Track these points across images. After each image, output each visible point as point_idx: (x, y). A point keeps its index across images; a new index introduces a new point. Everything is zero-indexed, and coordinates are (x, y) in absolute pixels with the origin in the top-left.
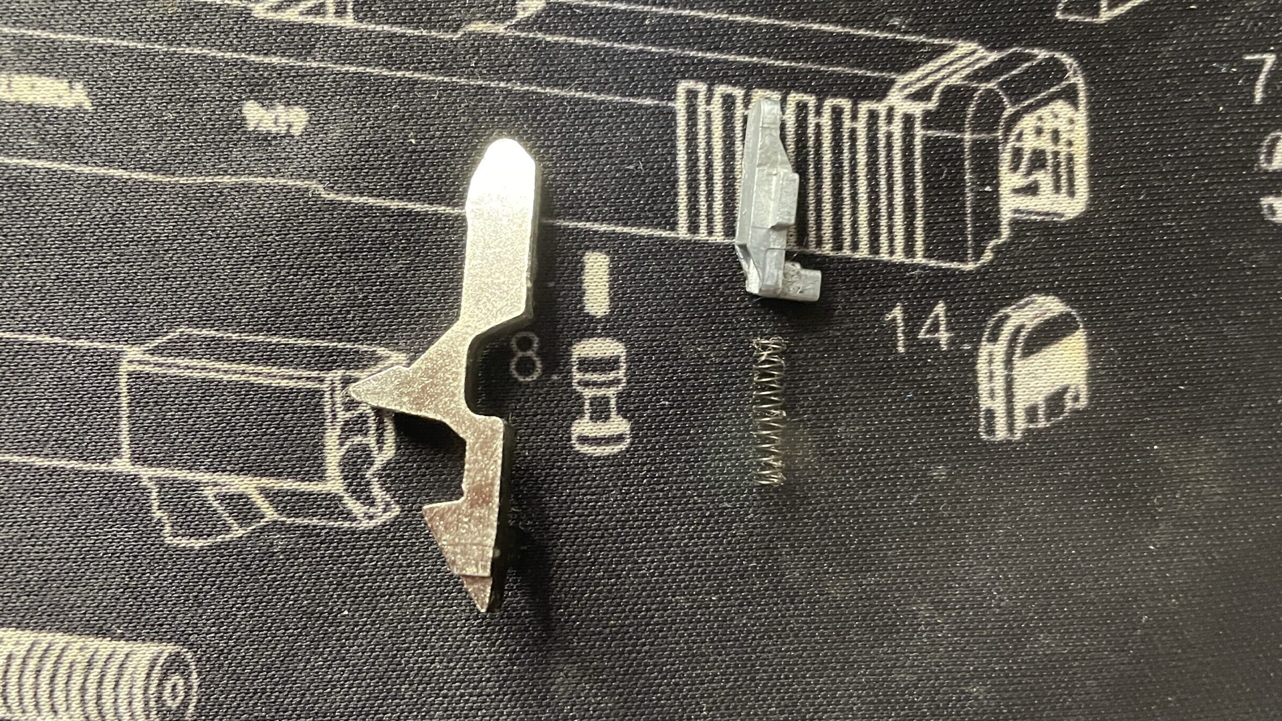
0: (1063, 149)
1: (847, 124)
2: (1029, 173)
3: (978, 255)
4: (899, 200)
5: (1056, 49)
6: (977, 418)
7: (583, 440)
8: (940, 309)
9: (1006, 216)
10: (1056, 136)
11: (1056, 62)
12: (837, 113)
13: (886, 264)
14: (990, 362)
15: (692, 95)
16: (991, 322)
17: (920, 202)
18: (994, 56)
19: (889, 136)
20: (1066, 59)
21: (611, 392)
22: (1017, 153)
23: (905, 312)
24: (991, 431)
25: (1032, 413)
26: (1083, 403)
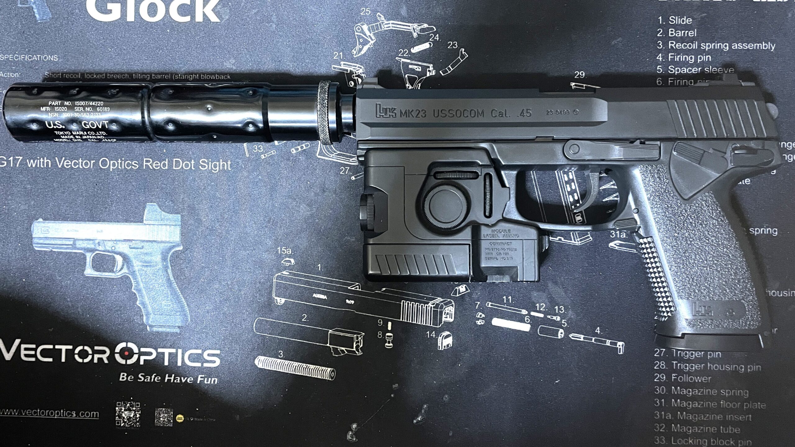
1: (423, 307)
2: (447, 315)
3: (439, 326)
4: (429, 317)
6: (438, 347)
7: (387, 346)
8: (434, 332)
9: (443, 321)
10: (450, 311)
11: (451, 301)
13: (427, 326)
14: (440, 339)
15: (403, 302)
16: (440, 334)
17: (432, 318)
18: (443, 300)
19: (429, 309)
21: (391, 340)
22: (445, 312)
23: (429, 332)
25: (445, 347)
26: (452, 345)
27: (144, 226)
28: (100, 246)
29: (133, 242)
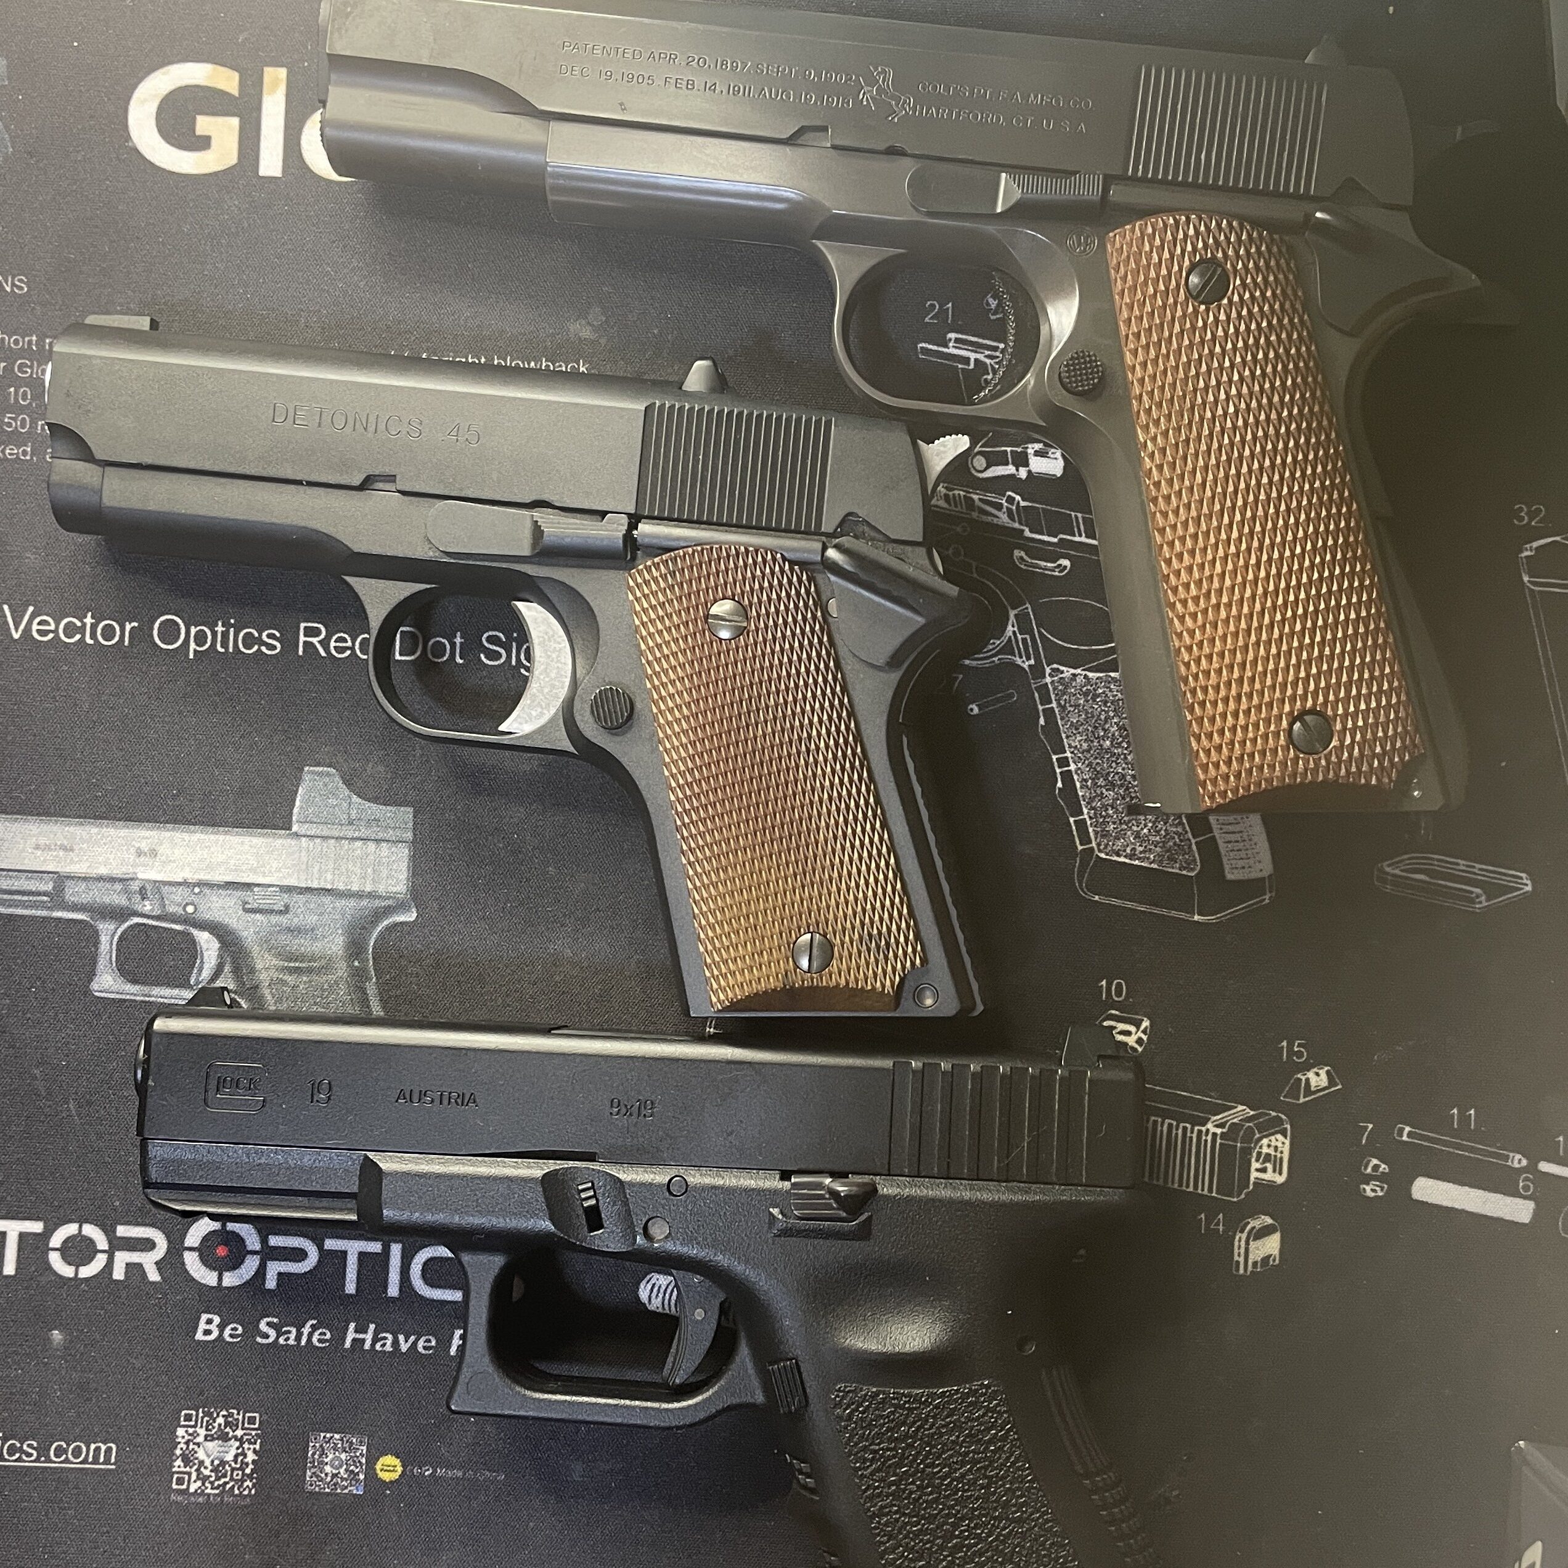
0: (1279, 1155)
1: (1189, 1134)
2: (1264, 1162)
3: (1239, 1196)
4: (1207, 1168)
5: (1279, 1112)
6: (1232, 1264)
8: (1221, 1216)
9: (1252, 1180)
10: (1276, 1148)
11: (1281, 1119)
12: (1185, 1129)
13: (1199, 1194)
14: (1240, 1241)
16: (1242, 1224)
17: (1216, 1169)
18: (1252, 1113)
19: (1206, 1141)
20: (1284, 1117)
22: (1259, 1154)
23: (1206, 1216)
24: (1238, 1269)
25: (1255, 1264)
26: (1277, 1262)
27: (293, 842)
28: (147, 903)
29: (256, 889)
